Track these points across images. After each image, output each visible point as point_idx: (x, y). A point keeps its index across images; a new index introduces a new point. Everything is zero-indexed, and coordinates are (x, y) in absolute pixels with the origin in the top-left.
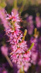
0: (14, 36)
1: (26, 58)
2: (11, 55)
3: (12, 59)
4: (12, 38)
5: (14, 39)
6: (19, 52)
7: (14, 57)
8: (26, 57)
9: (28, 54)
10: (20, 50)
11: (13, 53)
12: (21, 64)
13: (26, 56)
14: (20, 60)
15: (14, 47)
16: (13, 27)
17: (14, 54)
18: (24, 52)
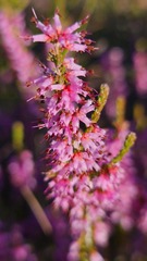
0: (61, 104)
1: (106, 192)
2: (50, 180)
3: (53, 194)
4: (55, 112)
5: (63, 118)
6: (80, 166)
7: (62, 189)
8: (104, 188)
9: (112, 177)
10: (83, 161)
11: (58, 173)
12: (84, 218)
13: (103, 183)
14: (81, 200)
15: (61, 148)
16: (59, 73)
17: (60, 177)
18: (98, 168)
